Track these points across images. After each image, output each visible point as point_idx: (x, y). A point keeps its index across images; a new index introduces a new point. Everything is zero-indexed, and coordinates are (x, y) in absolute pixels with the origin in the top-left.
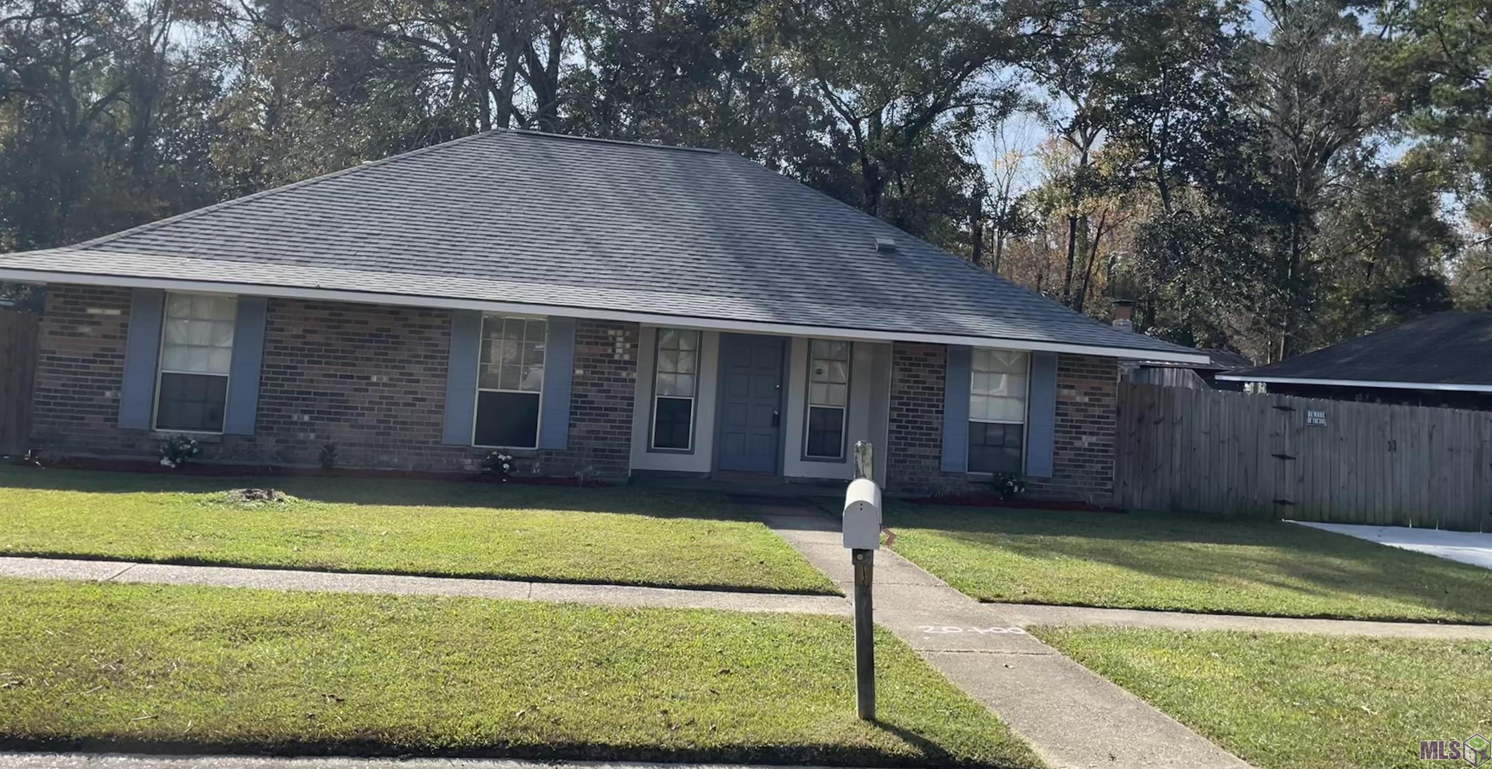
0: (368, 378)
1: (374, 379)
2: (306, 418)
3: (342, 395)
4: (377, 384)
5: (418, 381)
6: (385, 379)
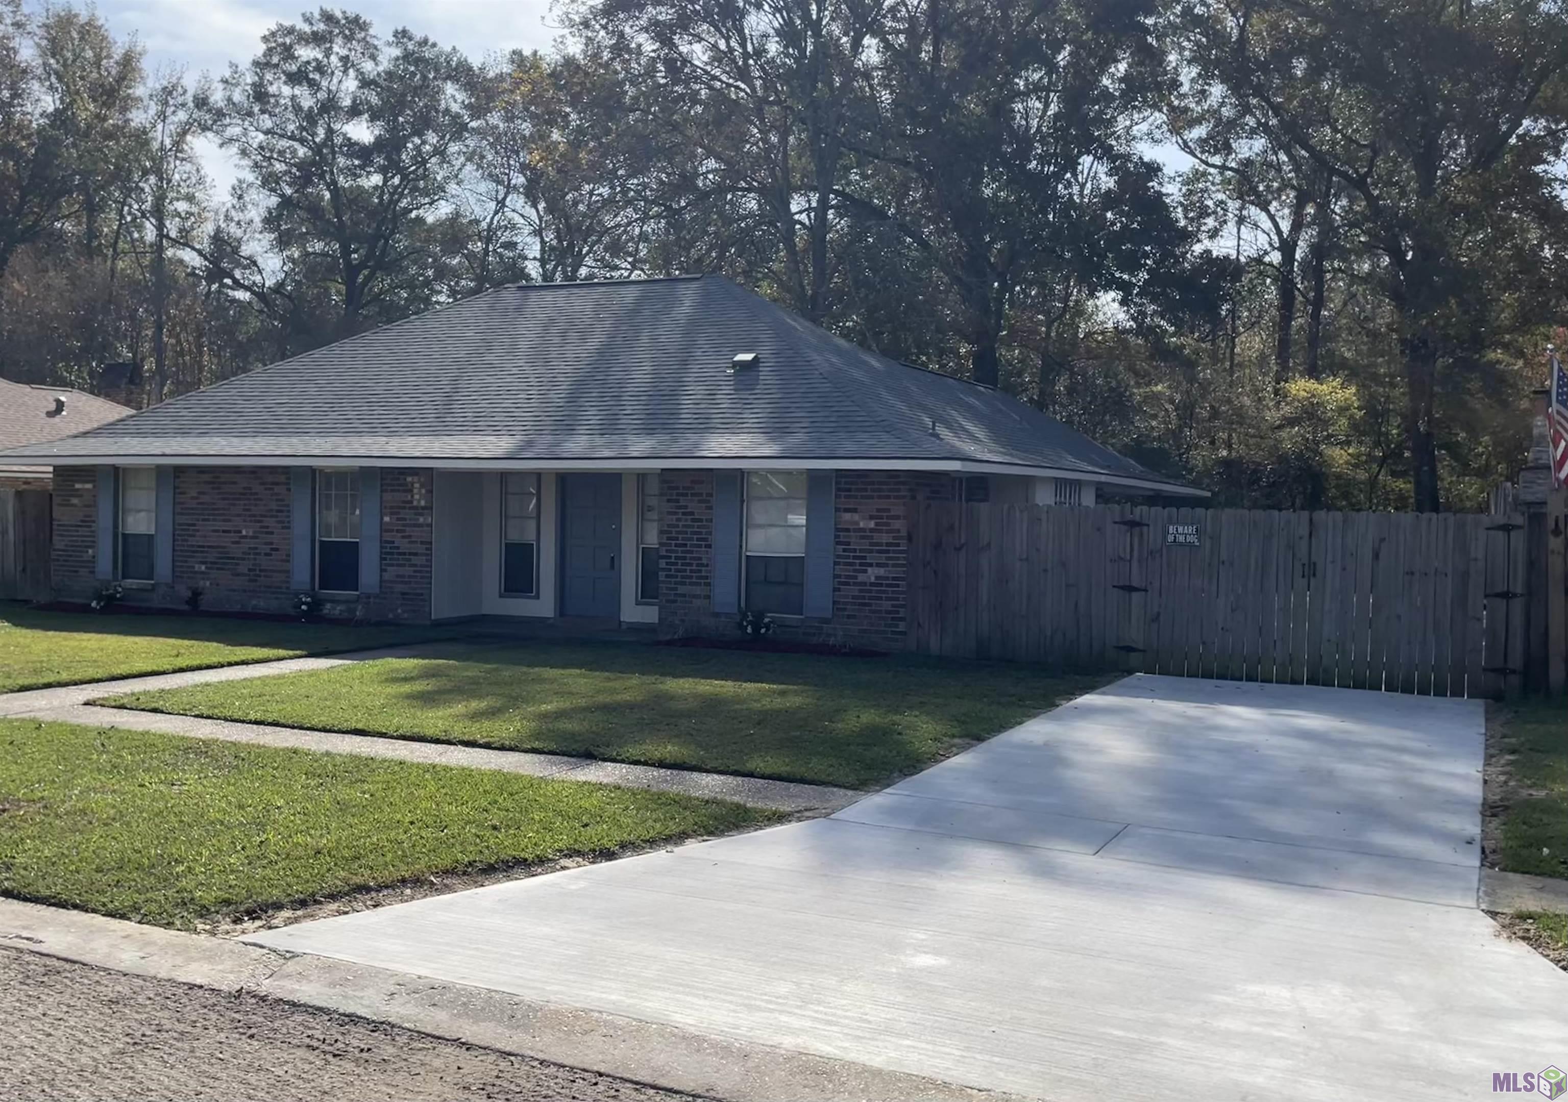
1: (244, 533)
2: (203, 568)
3: (224, 547)
4: (245, 537)
5: (272, 533)
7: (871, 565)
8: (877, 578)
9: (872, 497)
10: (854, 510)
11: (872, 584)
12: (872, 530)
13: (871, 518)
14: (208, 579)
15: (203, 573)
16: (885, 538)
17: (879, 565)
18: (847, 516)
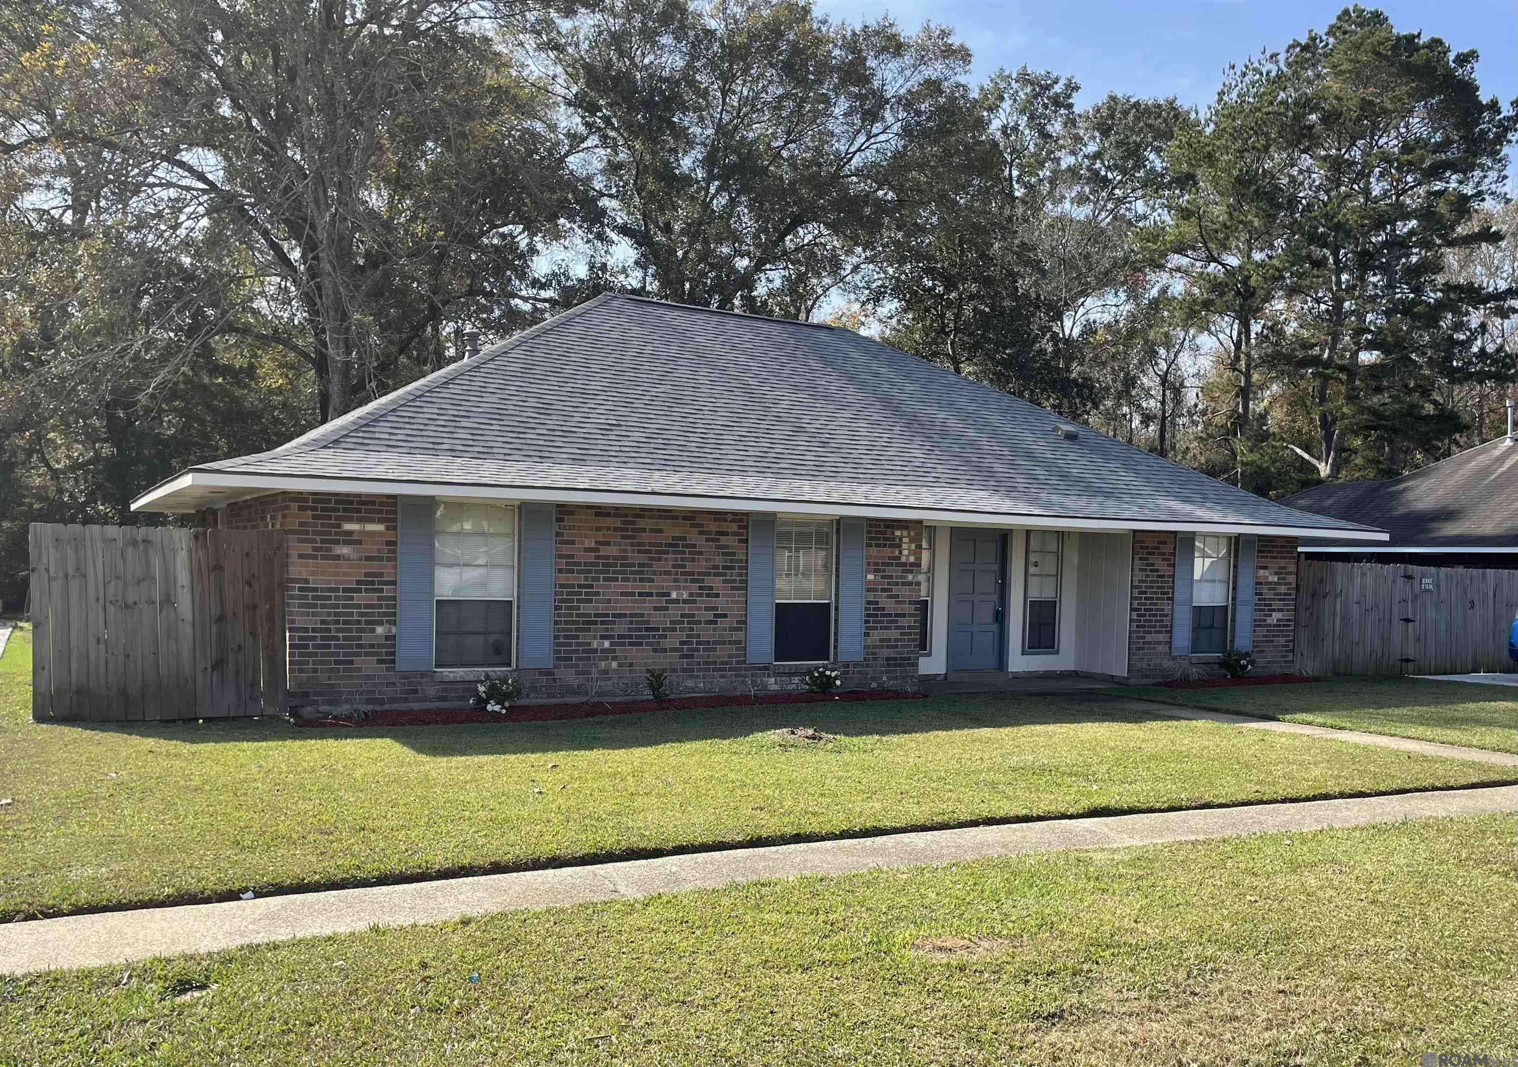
0: (669, 594)
1: (674, 595)
2: (607, 644)
3: (642, 615)
4: (677, 601)
5: (717, 595)
6: (685, 596)
7: (1274, 610)
8: (1278, 620)
9: (1276, 558)
10: (1265, 568)
11: (1275, 626)
12: (1276, 583)
13: (1276, 574)
14: (615, 658)
15: (604, 651)
16: (1283, 589)
17: (1280, 610)
18: (1261, 572)
